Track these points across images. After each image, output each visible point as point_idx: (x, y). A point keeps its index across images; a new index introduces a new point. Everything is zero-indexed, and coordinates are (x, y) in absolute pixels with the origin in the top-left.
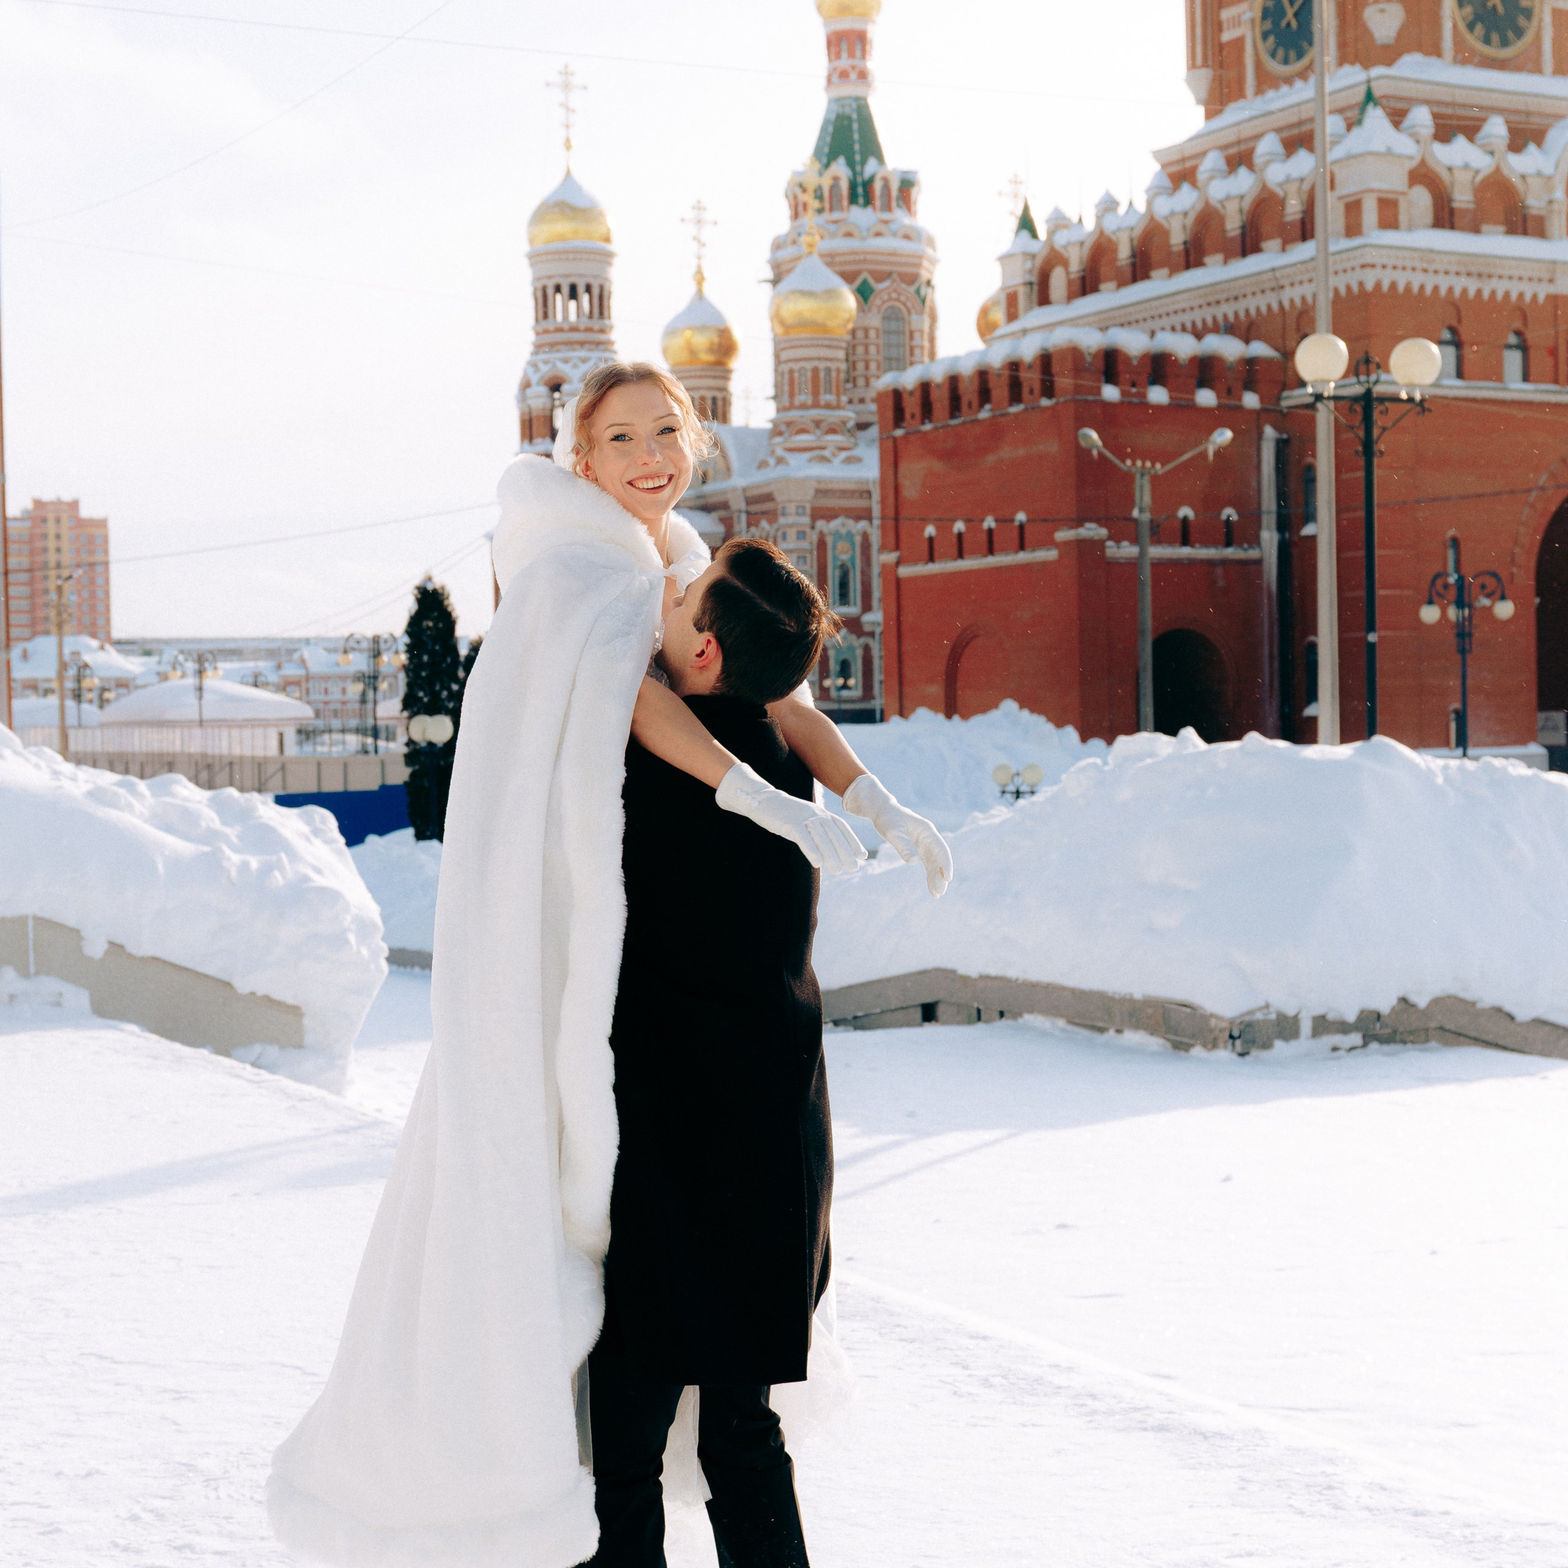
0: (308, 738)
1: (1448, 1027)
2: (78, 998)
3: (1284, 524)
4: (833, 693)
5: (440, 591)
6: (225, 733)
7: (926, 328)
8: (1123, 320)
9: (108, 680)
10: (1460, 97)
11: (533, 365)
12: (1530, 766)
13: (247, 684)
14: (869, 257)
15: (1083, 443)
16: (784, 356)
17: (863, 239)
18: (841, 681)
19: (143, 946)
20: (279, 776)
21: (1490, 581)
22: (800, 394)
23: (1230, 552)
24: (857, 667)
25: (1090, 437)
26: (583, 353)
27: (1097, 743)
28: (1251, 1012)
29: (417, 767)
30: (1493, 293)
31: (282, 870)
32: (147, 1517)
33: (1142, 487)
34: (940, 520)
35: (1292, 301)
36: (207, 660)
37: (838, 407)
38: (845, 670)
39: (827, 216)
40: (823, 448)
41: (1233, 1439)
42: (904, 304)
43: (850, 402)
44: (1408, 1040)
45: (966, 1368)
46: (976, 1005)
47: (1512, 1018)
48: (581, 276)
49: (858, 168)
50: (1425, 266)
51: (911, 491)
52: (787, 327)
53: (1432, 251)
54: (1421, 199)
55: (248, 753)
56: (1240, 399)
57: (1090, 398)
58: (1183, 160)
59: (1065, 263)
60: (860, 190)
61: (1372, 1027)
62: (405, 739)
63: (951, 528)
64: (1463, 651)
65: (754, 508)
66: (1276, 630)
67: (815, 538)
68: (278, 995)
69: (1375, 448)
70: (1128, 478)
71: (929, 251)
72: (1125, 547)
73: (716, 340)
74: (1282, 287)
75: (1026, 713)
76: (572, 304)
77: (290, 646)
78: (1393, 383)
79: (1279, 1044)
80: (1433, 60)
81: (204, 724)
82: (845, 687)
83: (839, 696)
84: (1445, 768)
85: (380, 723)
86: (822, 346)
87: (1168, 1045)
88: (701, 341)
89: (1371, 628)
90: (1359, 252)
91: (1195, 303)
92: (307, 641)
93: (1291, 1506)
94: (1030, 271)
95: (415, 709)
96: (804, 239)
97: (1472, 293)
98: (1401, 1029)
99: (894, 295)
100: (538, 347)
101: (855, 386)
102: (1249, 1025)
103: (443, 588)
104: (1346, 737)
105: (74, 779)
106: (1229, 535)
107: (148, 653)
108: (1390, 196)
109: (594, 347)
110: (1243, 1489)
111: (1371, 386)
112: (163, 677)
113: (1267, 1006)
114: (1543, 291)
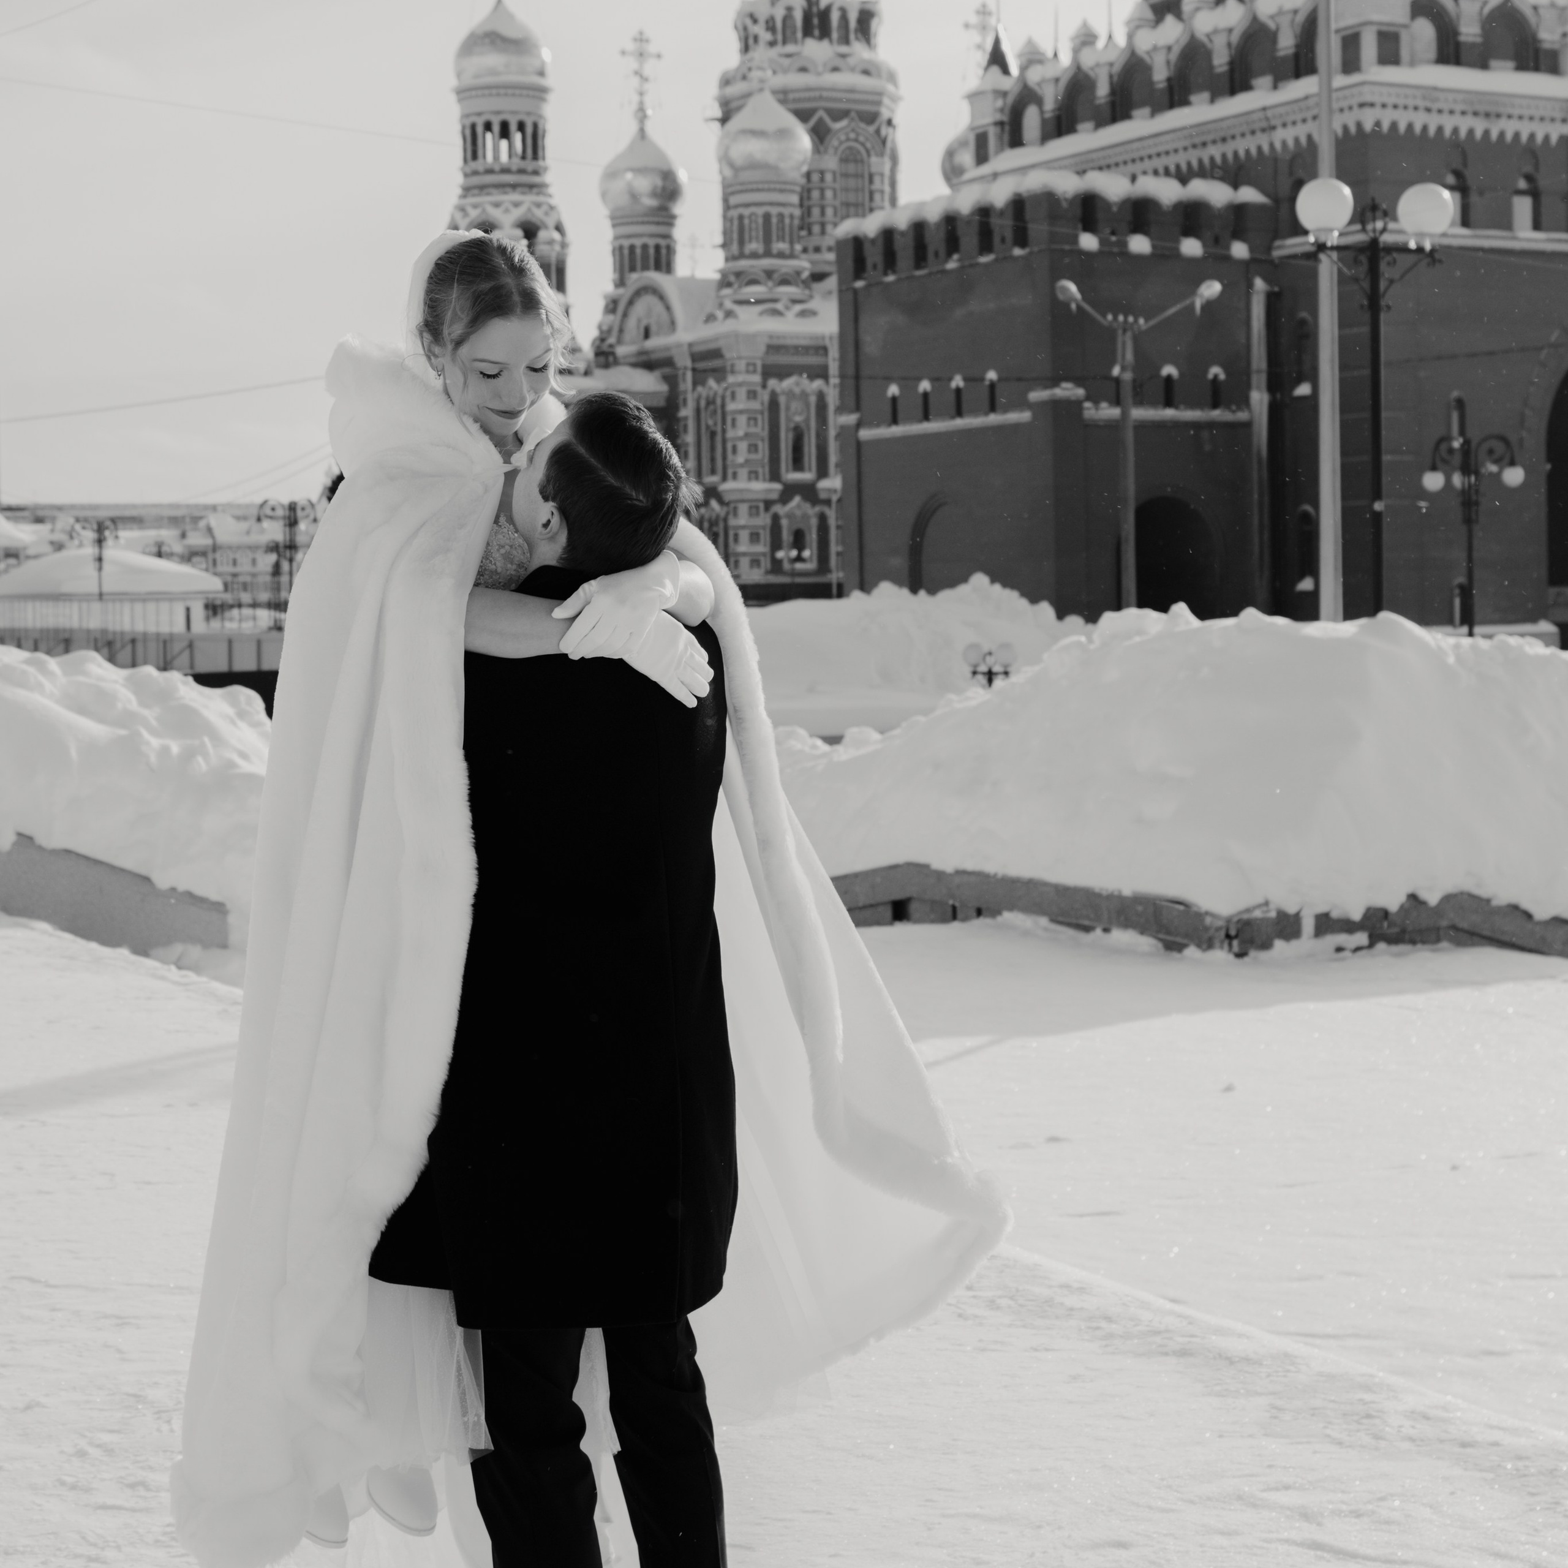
0: (215, 613)
1: (1461, 926)
3: (1277, 384)
4: (786, 566)
6: (127, 607)
7: (887, 172)
8: (1103, 163)
11: (462, 209)
12: (1547, 645)
13: (149, 554)
14: (825, 94)
15: (1061, 297)
16: (733, 200)
17: (819, 74)
18: (794, 553)
19: (53, 838)
20: (186, 654)
21: (1499, 447)
22: (750, 242)
23: (1217, 414)
24: (812, 537)
25: (1069, 290)
26: (515, 196)
27: (1074, 621)
28: (1248, 910)
30: (1502, 134)
31: (206, 757)
32: (93, 1452)
33: (1124, 343)
34: (904, 379)
35: (1284, 143)
36: (107, 528)
37: (792, 256)
38: (799, 540)
39: (779, 49)
40: (775, 301)
41: (1261, 1365)
42: (863, 144)
43: (805, 250)
44: (1418, 939)
46: (951, 902)
47: (1528, 916)
48: (514, 112)
50: (1428, 104)
51: (872, 346)
52: (736, 170)
53: (1435, 89)
54: (1424, 31)
55: (152, 629)
56: (1228, 248)
57: (1067, 247)
59: (1039, 101)
60: (816, 21)
61: (1378, 925)
63: (916, 386)
64: (1469, 521)
65: (701, 365)
66: (1266, 499)
67: (765, 396)
68: (200, 891)
69: (1383, 303)
70: (1110, 335)
71: (890, 88)
72: (1104, 409)
73: (659, 183)
74: (1273, 128)
75: (997, 587)
76: (504, 144)
77: (197, 514)
78: (1401, 232)
79: (1279, 944)
81: (104, 597)
82: (799, 559)
83: (793, 569)
84: (1457, 647)
86: (774, 190)
87: (1160, 945)
88: (644, 184)
89: (1377, 495)
90: (1355, 90)
91: (1180, 145)
92: (214, 508)
93: (1328, 1436)
94: (1002, 110)
96: (754, 74)
97: (1479, 134)
98: (1411, 928)
99: (852, 135)
100: (467, 190)
101: (810, 233)
102: (1247, 923)
104: (1351, 612)
106: (1216, 396)
107: (39, 520)
108: (1392, 29)
109: (526, 190)
110: (1275, 1417)
111: (1377, 234)
112: (58, 547)
113: (1266, 903)
114: (1556, 132)
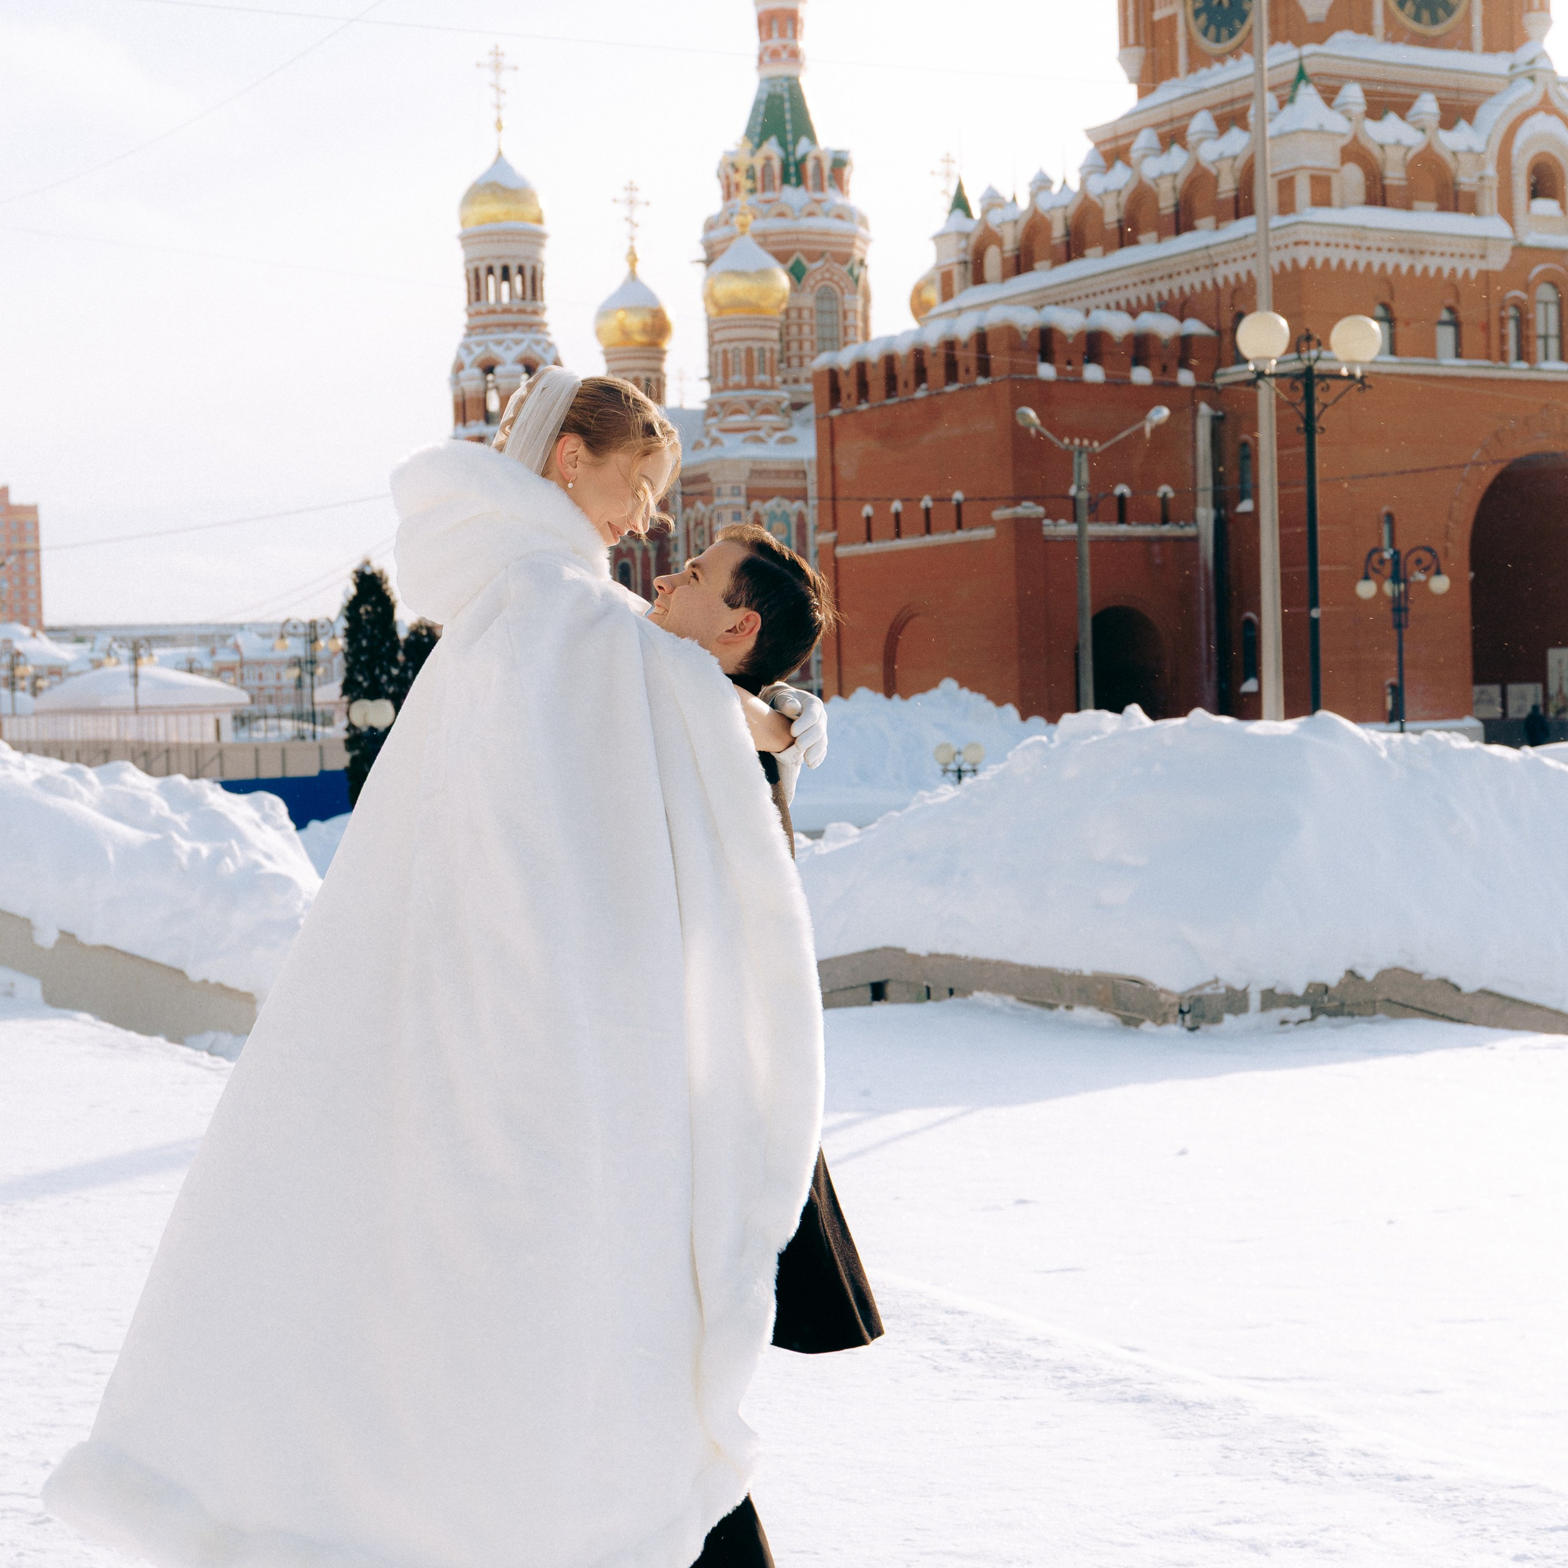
0: (244, 724)
1: (1394, 999)
2: (30, 988)
3: (1222, 502)
5: (378, 575)
6: (161, 720)
7: (860, 306)
8: (1059, 299)
9: (40, 667)
10: (1392, 74)
11: (466, 347)
12: (1472, 740)
13: (182, 670)
14: (801, 237)
15: (1021, 422)
16: (718, 336)
17: (796, 219)
19: (95, 934)
20: (217, 762)
21: (1426, 558)
22: (733, 375)
23: (1167, 530)
25: (1029, 416)
26: (515, 335)
27: (1037, 722)
28: (1200, 987)
29: (357, 752)
30: (1425, 269)
31: (234, 858)
33: (1080, 465)
34: (876, 499)
35: (1226, 279)
36: (142, 647)
37: (772, 387)
39: (759, 196)
40: (758, 429)
41: (1213, 1409)
42: (837, 283)
43: (785, 382)
44: (1356, 1012)
45: (944, 1343)
46: (925, 983)
47: (1457, 989)
48: (514, 257)
49: (790, 148)
50: (1358, 242)
51: (847, 470)
52: (720, 308)
53: (1364, 228)
54: (1353, 176)
55: (185, 739)
56: (1175, 377)
57: (1026, 377)
58: (1116, 138)
59: (999, 242)
60: (792, 170)
61: (1320, 999)
62: (344, 723)
63: (889, 507)
64: (1399, 626)
65: (689, 489)
66: (1213, 607)
68: (229, 983)
69: (1317, 425)
70: (1067, 456)
71: (862, 230)
72: (1062, 525)
73: (649, 321)
74: (1216, 265)
75: (965, 692)
76: (505, 286)
77: (225, 632)
78: (1334, 360)
79: (1228, 1018)
80: (1364, 37)
81: (141, 711)
84: (1389, 742)
85: (318, 709)
86: (755, 326)
87: (1118, 1020)
88: (634, 322)
89: (1314, 603)
90: (1289, 230)
91: (1129, 281)
92: (241, 627)
93: (1275, 1473)
94: (965, 250)
95: (355, 694)
96: (736, 219)
97: (1404, 269)
98: (1348, 1002)
99: (827, 275)
100: (471, 330)
101: (789, 366)
102: (1199, 999)
103: (381, 572)
104: (1292, 711)
105: (22, 768)
106: (1166, 513)
107: (80, 640)
108: (1324, 173)
109: (526, 328)
110: (1226, 1457)
111: (1312, 362)
112: (97, 664)
113: (1216, 981)
114: (1475, 267)
